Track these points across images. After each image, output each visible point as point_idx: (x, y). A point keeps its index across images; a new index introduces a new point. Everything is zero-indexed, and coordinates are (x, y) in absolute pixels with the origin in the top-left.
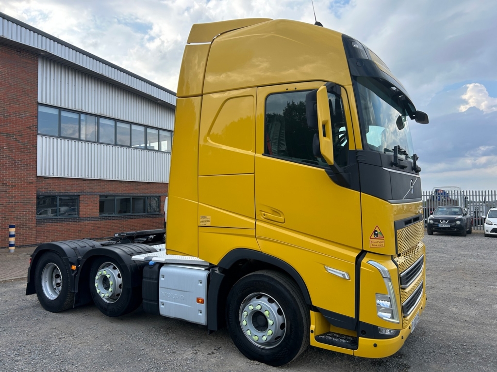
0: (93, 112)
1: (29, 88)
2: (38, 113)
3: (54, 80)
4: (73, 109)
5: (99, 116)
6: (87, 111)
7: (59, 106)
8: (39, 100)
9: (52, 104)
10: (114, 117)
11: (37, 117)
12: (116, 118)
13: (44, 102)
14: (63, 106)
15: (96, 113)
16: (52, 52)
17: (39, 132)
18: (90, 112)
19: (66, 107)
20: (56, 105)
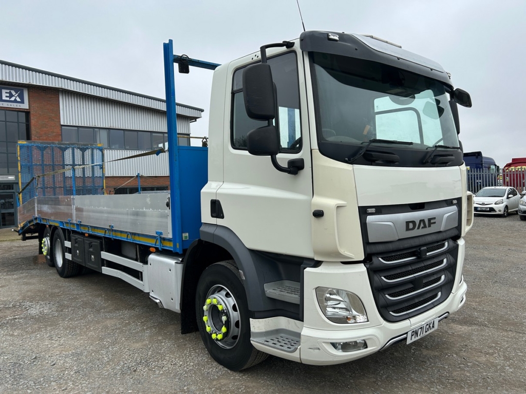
0: (104, 127)
2: (61, 132)
3: (72, 107)
4: (88, 126)
5: (109, 129)
6: (99, 126)
7: (77, 125)
8: (62, 123)
9: (71, 124)
10: (122, 128)
11: (61, 135)
12: (124, 128)
13: (66, 124)
14: (80, 125)
15: (107, 127)
16: (66, 88)
18: (101, 127)
19: (83, 125)
20: (74, 125)
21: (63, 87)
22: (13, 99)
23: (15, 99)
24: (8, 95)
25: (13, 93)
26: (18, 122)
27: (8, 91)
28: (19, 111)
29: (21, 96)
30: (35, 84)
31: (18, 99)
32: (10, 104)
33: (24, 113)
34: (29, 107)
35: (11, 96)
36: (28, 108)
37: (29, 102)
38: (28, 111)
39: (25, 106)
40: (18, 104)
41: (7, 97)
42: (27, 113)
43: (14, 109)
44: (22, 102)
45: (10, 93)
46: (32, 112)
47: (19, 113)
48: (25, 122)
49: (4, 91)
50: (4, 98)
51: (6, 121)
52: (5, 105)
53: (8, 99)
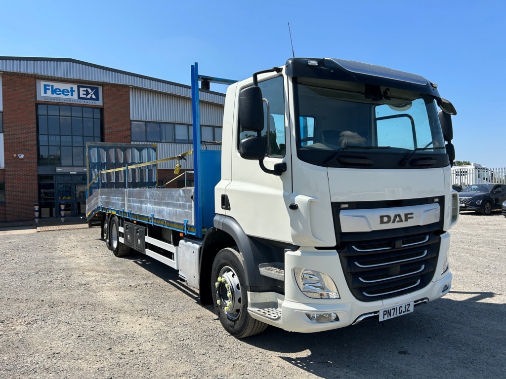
0: (170, 121)
1: (124, 111)
2: (131, 127)
3: (141, 103)
4: (155, 121)
5: (174, 124)
6: (165, 121)
7: (145, 120)
8: (131, 118)
9: (140, 119)
10: (186, 123)
11: (131, 130)
12: (188, 123)
13: (135, 119)
14: (148, 120)
15: (172, 122)
16: (136, 85)
17: (133, 140)
18: (167, 121)
19: (150, 120)
20: (142, 120)
21: (133, 85)
22: (89, 96)
23: (91, 97)
24: (85, 93)
25: (89, 90)
26: (93, 118)
27: (85, 89)
28: (94, 108)
29: (96, 94)
30: (108, 82)
31: (94, 97)
32: (86, 101)
33: (99, 110)
34: (103, 104)
35: (88, 93)
36: (102, 105)
37: (103, 99)
38: (102, 107)
39: (100, 103)
40: (94, 101)
41: (84, 94)
42: (102, 110)
43: (90, 106)
44: (97, 99)
45: (87, 91)
46: (105, 109)
47: (95, 110)
48: (99, 118)
49: (81, 89)
50: (81, 96)
51: (83, 117)
52: (82, 102)
53: (85, 96)
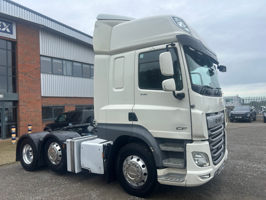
1: (35, 46)
3: (48, 42)
4: (59, 57)
5: (73, 61)
6: (66, 58)
9: (48, 55)
10: (81, 61)
11: (40, 63)
15: (71, 59)
19: (55, 57)
20: (50, 56)
21: (44, 25)
24: (0, 26)
26: (7, 50)
27: (0, 23)
28: (8, 40)
29: (11, 28)
30: (23, 18)
31: (8, 30)
33: (11, 43)
34: (17, 38)
35: (2, 27)
36: (15, 38)
37: (17, 34)
38: (16, 41)
40: (8, 35)
43: (4, 38)
44: (11, 33)
45: (2, 24)
46: (19, 42)
48: (11, 50)
